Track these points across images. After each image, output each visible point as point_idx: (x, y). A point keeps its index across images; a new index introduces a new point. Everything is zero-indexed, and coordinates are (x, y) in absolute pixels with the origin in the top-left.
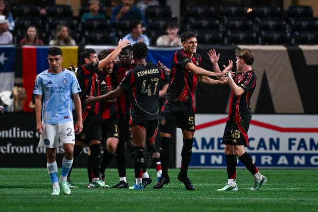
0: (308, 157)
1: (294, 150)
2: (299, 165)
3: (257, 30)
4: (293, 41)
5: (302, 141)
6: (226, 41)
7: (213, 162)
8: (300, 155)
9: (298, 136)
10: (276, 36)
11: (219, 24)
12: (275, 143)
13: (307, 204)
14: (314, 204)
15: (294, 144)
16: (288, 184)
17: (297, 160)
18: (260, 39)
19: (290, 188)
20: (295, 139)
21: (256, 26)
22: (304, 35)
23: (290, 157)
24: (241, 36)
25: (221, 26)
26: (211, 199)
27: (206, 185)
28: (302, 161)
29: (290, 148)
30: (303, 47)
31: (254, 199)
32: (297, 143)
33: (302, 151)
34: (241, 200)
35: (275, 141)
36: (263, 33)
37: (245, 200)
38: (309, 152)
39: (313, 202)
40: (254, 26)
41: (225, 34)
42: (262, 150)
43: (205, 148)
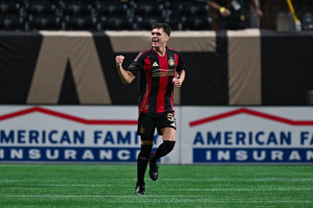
0: (115, 151)
1: (100, 143)
2: (105, 160)
3: (61, 14)
4: (99, 26)
5: (109, 134)
6: (27, 26)
7: (13, 156)
8: (106, 149)
9: (105, 129)
10: (80, 21)
11: (19, 9)
12: (79, 137)
13: (114, 202)
14: (122, 202)
15: (100, 137)
16: (93, 180)
17: (103, 154)
18: (64, 25)
19: (95, 184)
20: (101, 132)
21: (59, 11)
22: (111, 20)
23: (96, 151)
24: (44, 21)
25: (22, 10)
26: (10, 196)
27: (5, 181)
28: (109, 155)
29: (96, 142)
30: (110, 33)
31: (57, 196)
32: (103, 136)
33: (109, 144)
34: (44, 197)
35: (80, 133)
36: (68, 18)
37: (47, 198)
38: (116, 145)
39: (121, 199)
40: (58, 10)
41: (26, 19)
42: (65, 144)
43: (4, 141)
